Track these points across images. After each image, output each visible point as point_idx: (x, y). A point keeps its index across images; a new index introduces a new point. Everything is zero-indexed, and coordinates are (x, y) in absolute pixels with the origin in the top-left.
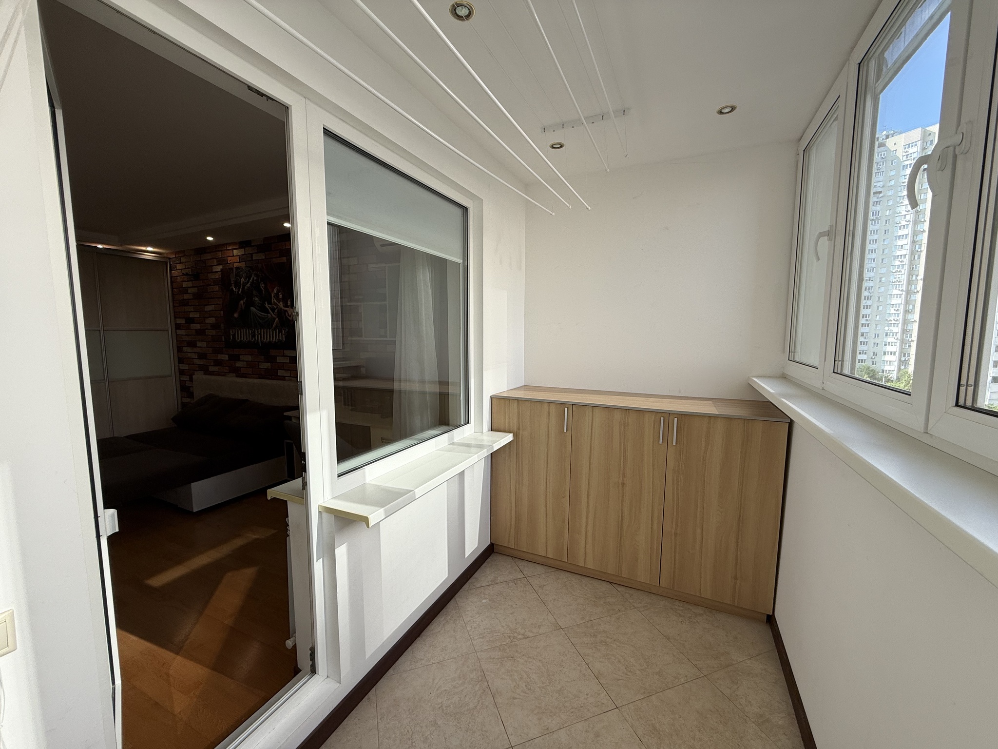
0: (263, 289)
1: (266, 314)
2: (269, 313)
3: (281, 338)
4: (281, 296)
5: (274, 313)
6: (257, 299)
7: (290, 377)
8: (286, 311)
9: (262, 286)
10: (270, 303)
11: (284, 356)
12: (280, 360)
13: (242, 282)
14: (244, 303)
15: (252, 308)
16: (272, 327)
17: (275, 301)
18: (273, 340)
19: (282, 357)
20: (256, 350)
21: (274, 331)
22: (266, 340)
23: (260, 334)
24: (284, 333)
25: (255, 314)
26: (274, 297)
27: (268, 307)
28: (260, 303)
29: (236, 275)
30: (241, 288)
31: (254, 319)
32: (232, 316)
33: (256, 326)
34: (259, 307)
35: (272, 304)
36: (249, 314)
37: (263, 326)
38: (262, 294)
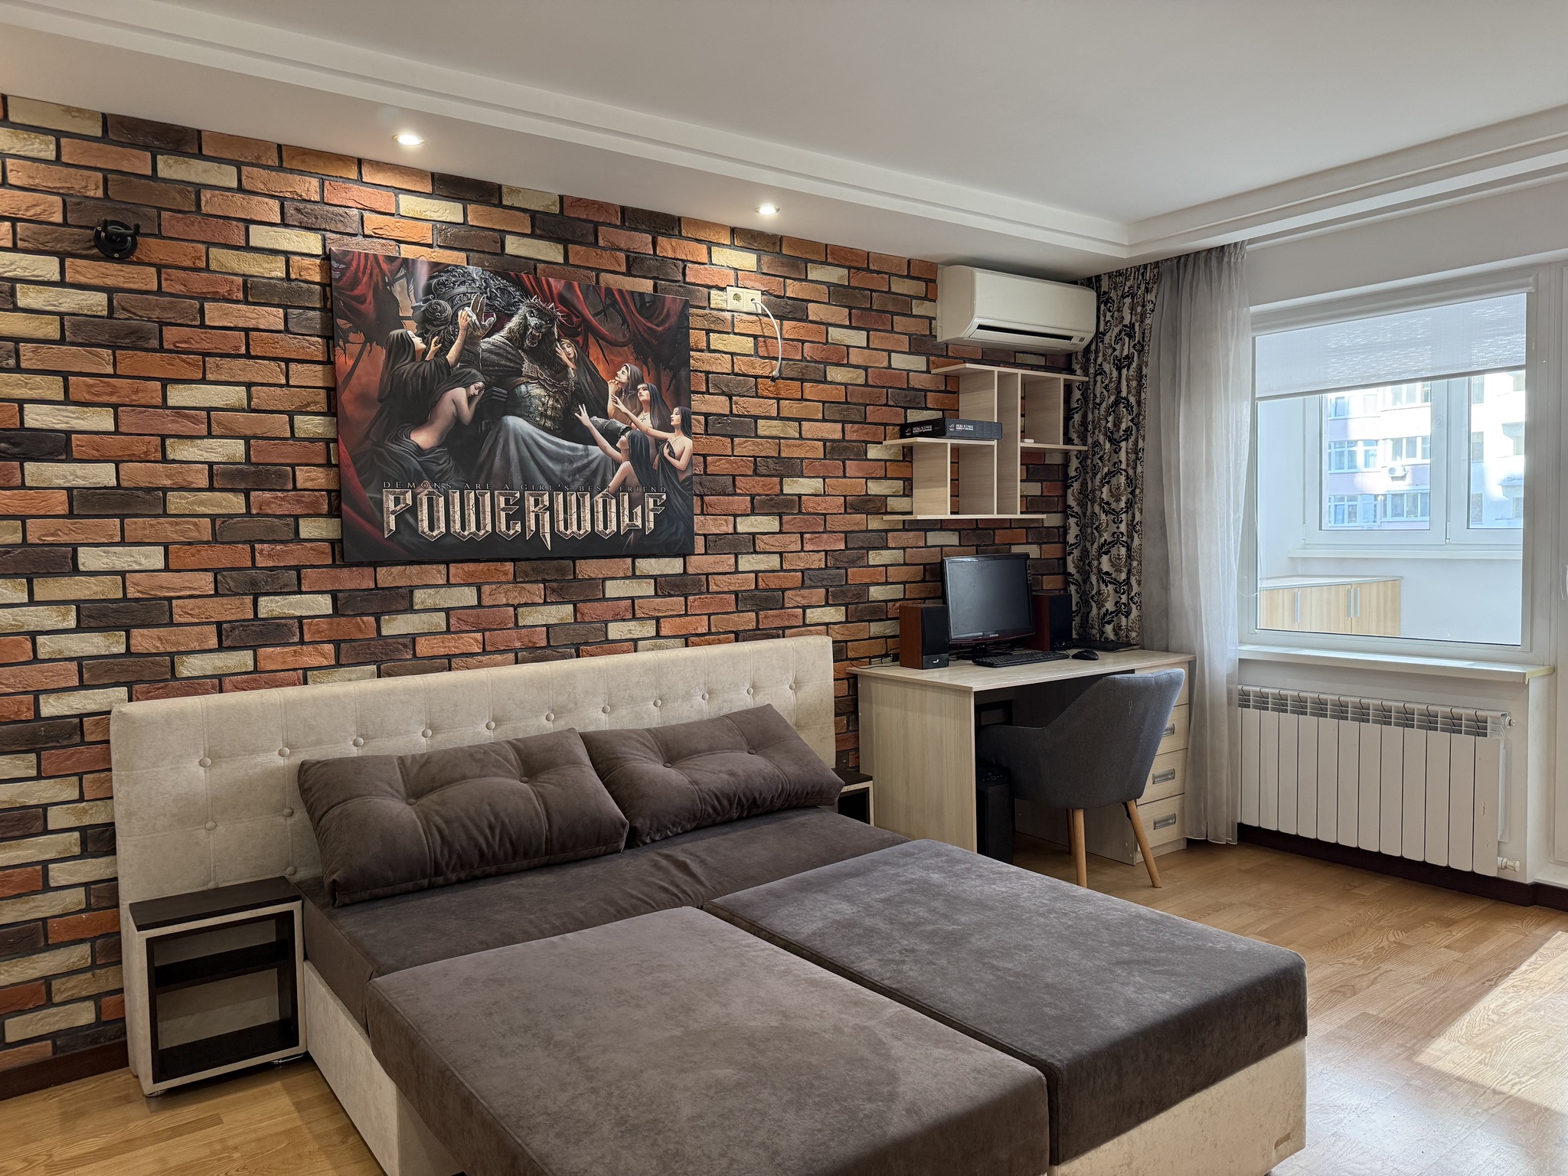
0: (571, 365)
1: (580, 446)
2: (595, 443)
3: (639, 523)
4: (645, 395)
5: (613, 444)
6: (536, 391)
7: (658, 636)
8: (665, 440)
9: (566, 351)
10: (598, 408)
11: (634, 576)
12: (613, 589)
13: (461, 322)
14: (470, 399)
15: (514, 422)
16: (604, 485)
17: (622, 406)
18: (606, 527)
19: (627, 581)
20: (509, 566)
21: (614, 501)
22: (575, 528)
23: (551, 509)
24: (651, 505)
25: (530, 442)
26: (619, 393)
27: (593, 422)
28: (554, 408)
29: (428, 290)
30: (458, 342)
31: (521, 459)
32: (397, 440)
33: (529, 484)
34: (550, 418)
35: (606, 415)
36: (496, 441)
37: (568, 484)
38: (566, 377)
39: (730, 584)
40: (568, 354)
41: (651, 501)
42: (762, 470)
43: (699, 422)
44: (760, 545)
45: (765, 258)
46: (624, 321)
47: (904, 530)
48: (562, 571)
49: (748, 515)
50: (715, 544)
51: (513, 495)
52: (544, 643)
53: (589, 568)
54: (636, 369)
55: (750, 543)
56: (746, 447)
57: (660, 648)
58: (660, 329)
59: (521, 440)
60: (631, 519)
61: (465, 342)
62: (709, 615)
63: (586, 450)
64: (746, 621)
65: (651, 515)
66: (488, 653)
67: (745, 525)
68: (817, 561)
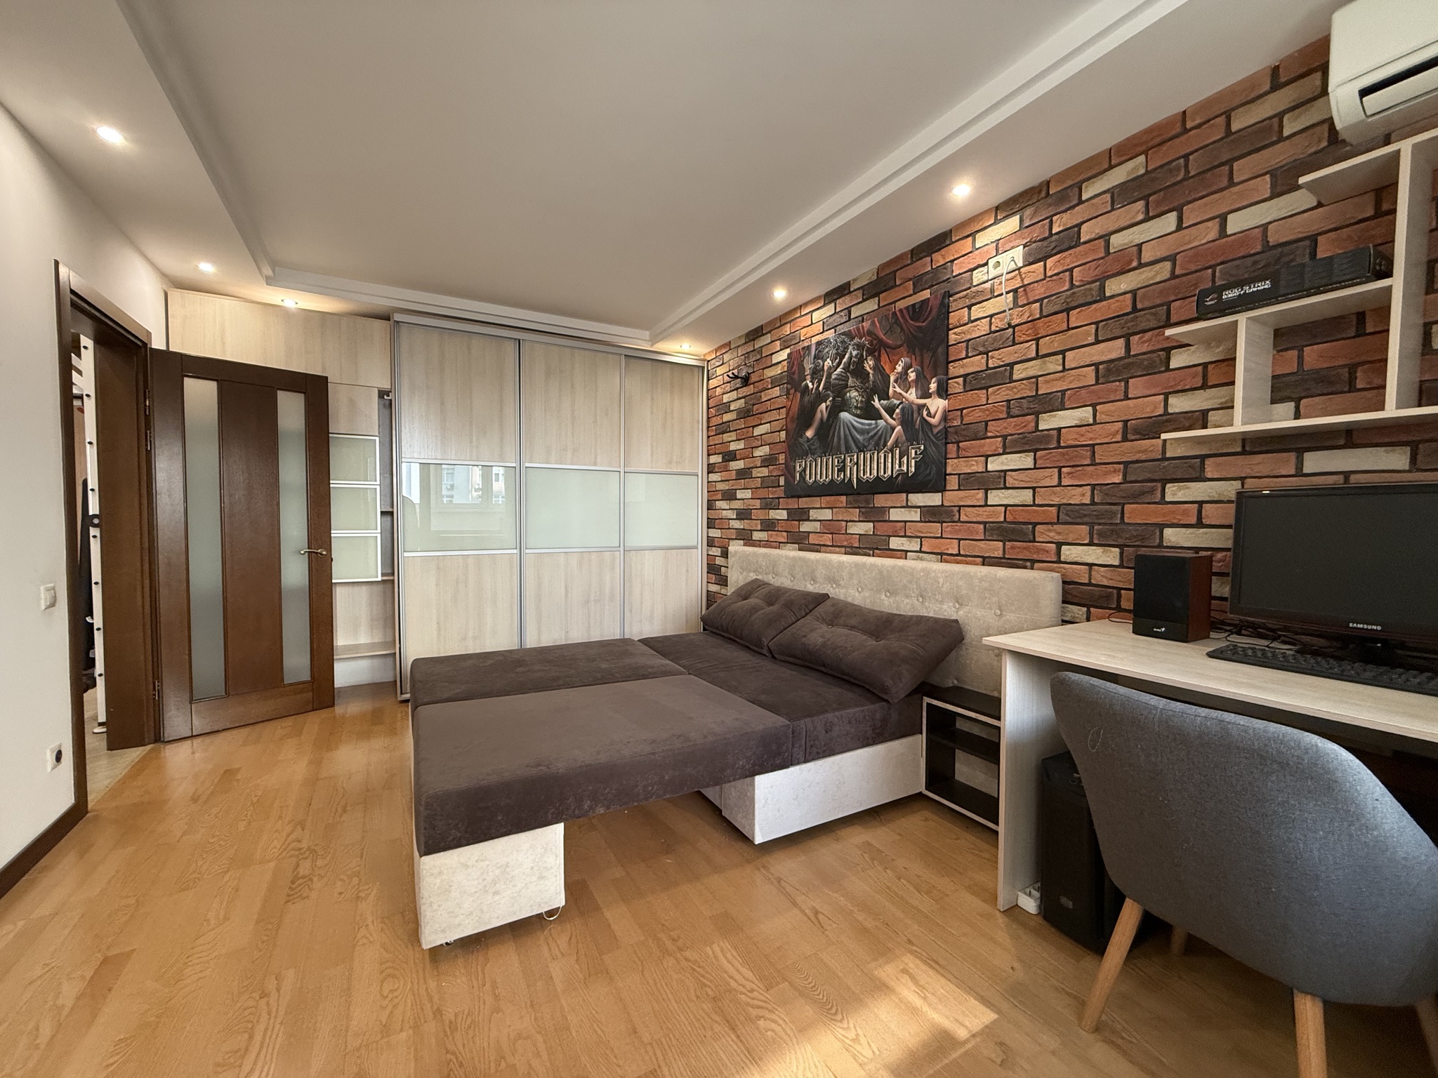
0: (871, 372)
1: (873, 422)
2: (881, 418)
3: (905, 468)
4: (912, 376)
5: (891, 417)
6: (854, 394)
7: (920, 551)
8: (924, 406)
9: (869, 364)
10: (884, 396)
11: (907, 507)
12: (895, 515)
13: (826, 368)
14: (827, 408)
15: (844, 415)
16: (885, 445)
17: (898, 390)
18: (885, 473)
19: (903, 510)
20: (843, 498)
21: (890, 455)
22: (868, 475)
23: (857, 464)
24: (913, 455)
25: (850, 425)
26: (896, 381)
27: (881, 405)
28: (862, 401)
29: (815, 357)
30: (824, 379)
31: (845, 436)
32: (801, 436)
33: (848, 450)
34: (860, 408)
35: (888, 398)
36: (835, 428)
37: (865, 447)
38: (868, 381)
39: (978, 515)
40: (870, 366)
41: (913, 451)
42: (1015, 411)
43: (958, 383)
44: (1010, 481)
45: (1029, 211)
46: (902, 329)
48: (867, 502)
49: (998, 455)
50: (968, 481)
52: (858, 545)
53: (880, 500)
54: (908, 360)
55: (1000, 480)
56: (1000, 394)
57: (921, 559)
58: (924, 324)
59: (850, 426)
60: (900, 466)
61: (826, 378)
62: (960, 540)
63: (876, 423)
64: (995, 549)
66: (834, 547)
67: (995, 465)
68: (1081, 496)
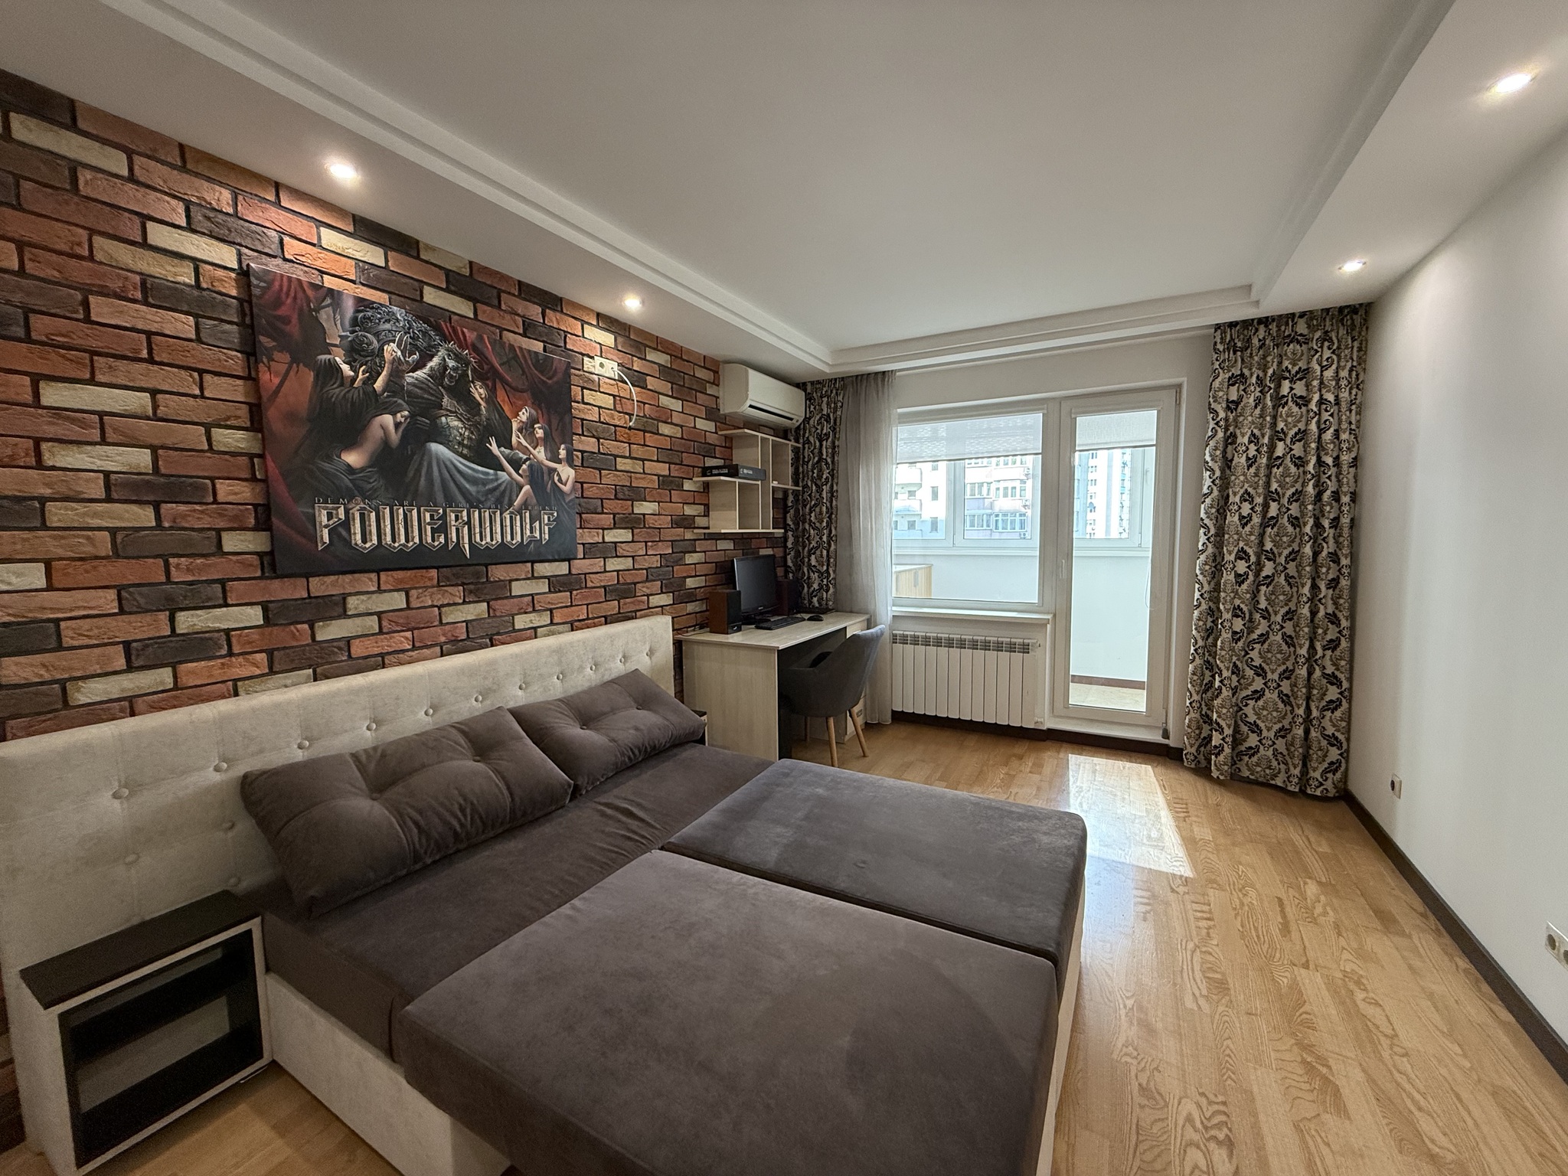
0: (483, 403)
1: (491, 471)
2: (503, 470)
3: (537, 535)
4: (540, 433)
5: (517, 472)
6: (454, 423)
7: (552, 623)
8: (555, 470)
9: (479, 392)
10: (505, 442)
11: (533, 577)
12: (518, 589)
13: (387, 356)
14: (397, 425)
15: (436, 448)
16: (511, 504)
17: (523, 441)
18: (512, 539)
19: (528, 582)
20: (434, 573)
21: (518, 517)
22: (488, 540)
23: (469, 523)
24: (546, 521)
25: (451, 466)
26: (520, 430)
27: (501, 452)
28: (469, 438)
29: (355, 322)
30: (384, 373)
31: (443, 481)
32: (328, 458)
33: (450, 502)
34: (466, 446)
35: (511, 448)
36: (421, 464)
37: (482, 503)
38: (478, 413)
39: (601, 581)
40: (480, 395)
41: (546, 517)
42: (620, 496)
43: (577, 457)
44: (620, 552)
45: (620, 339)
46: (524, 372)
47: (705, 539)
48: (478, 575)
49: (611, 529)
50: (591, 551)
51: (437, 511)
52: (464, 636)
53: (499, 573)
54: (533, 411)
55: (613, 550)
56: (609, 478)
57: (553, 633)
58: (550, 382)
59: (442, 463)
60: (531, 532)
61: (390, 375)
62: (587, 605)
63: (496, 474)
64: (612, 607)
65: (546, 528)
66: (418, 649)
67: (611, 536)
68: (655, 562)
